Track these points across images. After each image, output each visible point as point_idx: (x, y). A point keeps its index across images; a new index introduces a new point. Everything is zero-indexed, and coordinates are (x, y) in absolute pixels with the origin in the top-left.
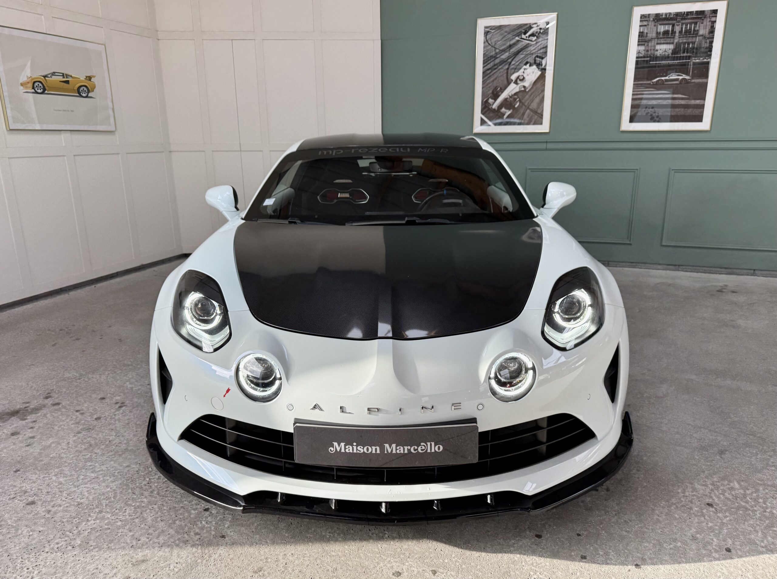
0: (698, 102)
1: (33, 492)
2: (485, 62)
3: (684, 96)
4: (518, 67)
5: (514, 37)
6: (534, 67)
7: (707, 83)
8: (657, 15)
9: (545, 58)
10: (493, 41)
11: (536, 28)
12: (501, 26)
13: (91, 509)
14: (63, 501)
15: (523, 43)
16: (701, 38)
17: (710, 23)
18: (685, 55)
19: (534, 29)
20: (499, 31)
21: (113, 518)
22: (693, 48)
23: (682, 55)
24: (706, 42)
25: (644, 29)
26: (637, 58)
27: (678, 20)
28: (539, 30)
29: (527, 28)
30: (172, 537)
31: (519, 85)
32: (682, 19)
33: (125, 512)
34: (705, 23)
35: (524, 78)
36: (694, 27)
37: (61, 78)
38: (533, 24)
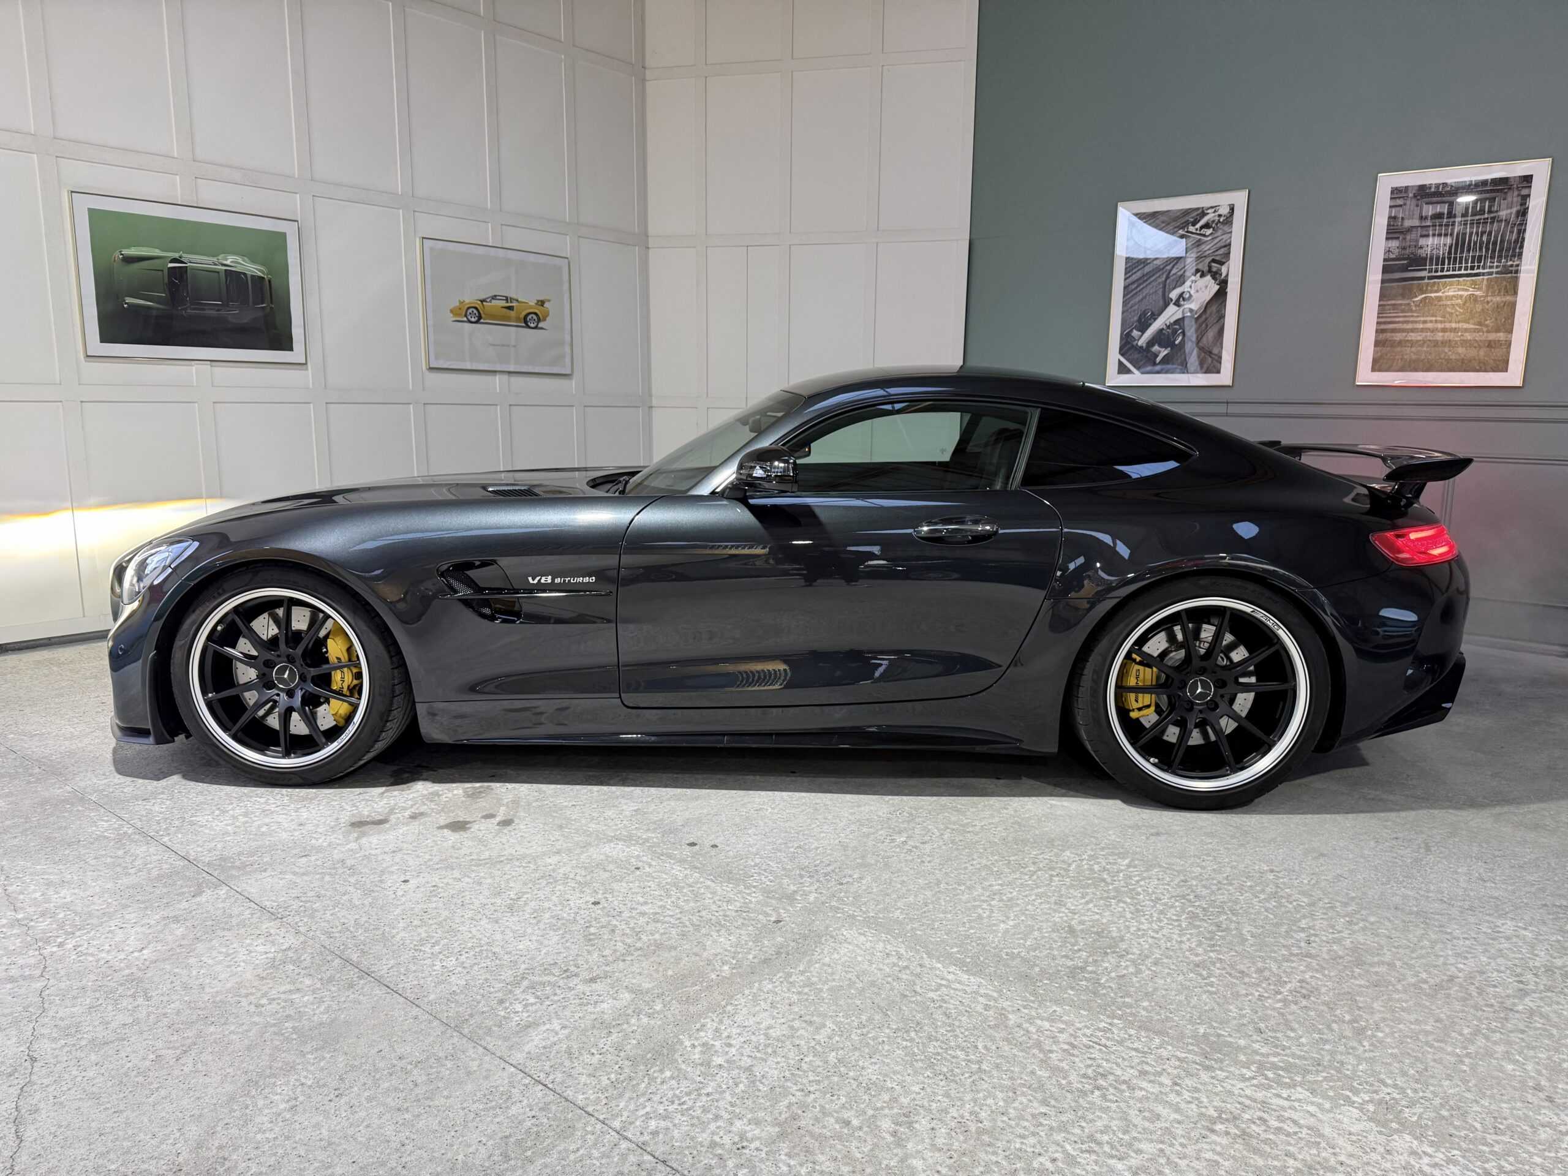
0: (1500, 336)
2: (1127, 271)
3: (1472, 326)
7: (1515, 303)
16: (1502, 224)
17: (1519, 198)
18: (1473, 254)
20: (1152, 221)
23: (1467, 254)
24: (1512, 232)
25: (1397, 213)
26: (1385, 260)
34: (1509, 199)
37: (504, 303)
38: (1208, 209)
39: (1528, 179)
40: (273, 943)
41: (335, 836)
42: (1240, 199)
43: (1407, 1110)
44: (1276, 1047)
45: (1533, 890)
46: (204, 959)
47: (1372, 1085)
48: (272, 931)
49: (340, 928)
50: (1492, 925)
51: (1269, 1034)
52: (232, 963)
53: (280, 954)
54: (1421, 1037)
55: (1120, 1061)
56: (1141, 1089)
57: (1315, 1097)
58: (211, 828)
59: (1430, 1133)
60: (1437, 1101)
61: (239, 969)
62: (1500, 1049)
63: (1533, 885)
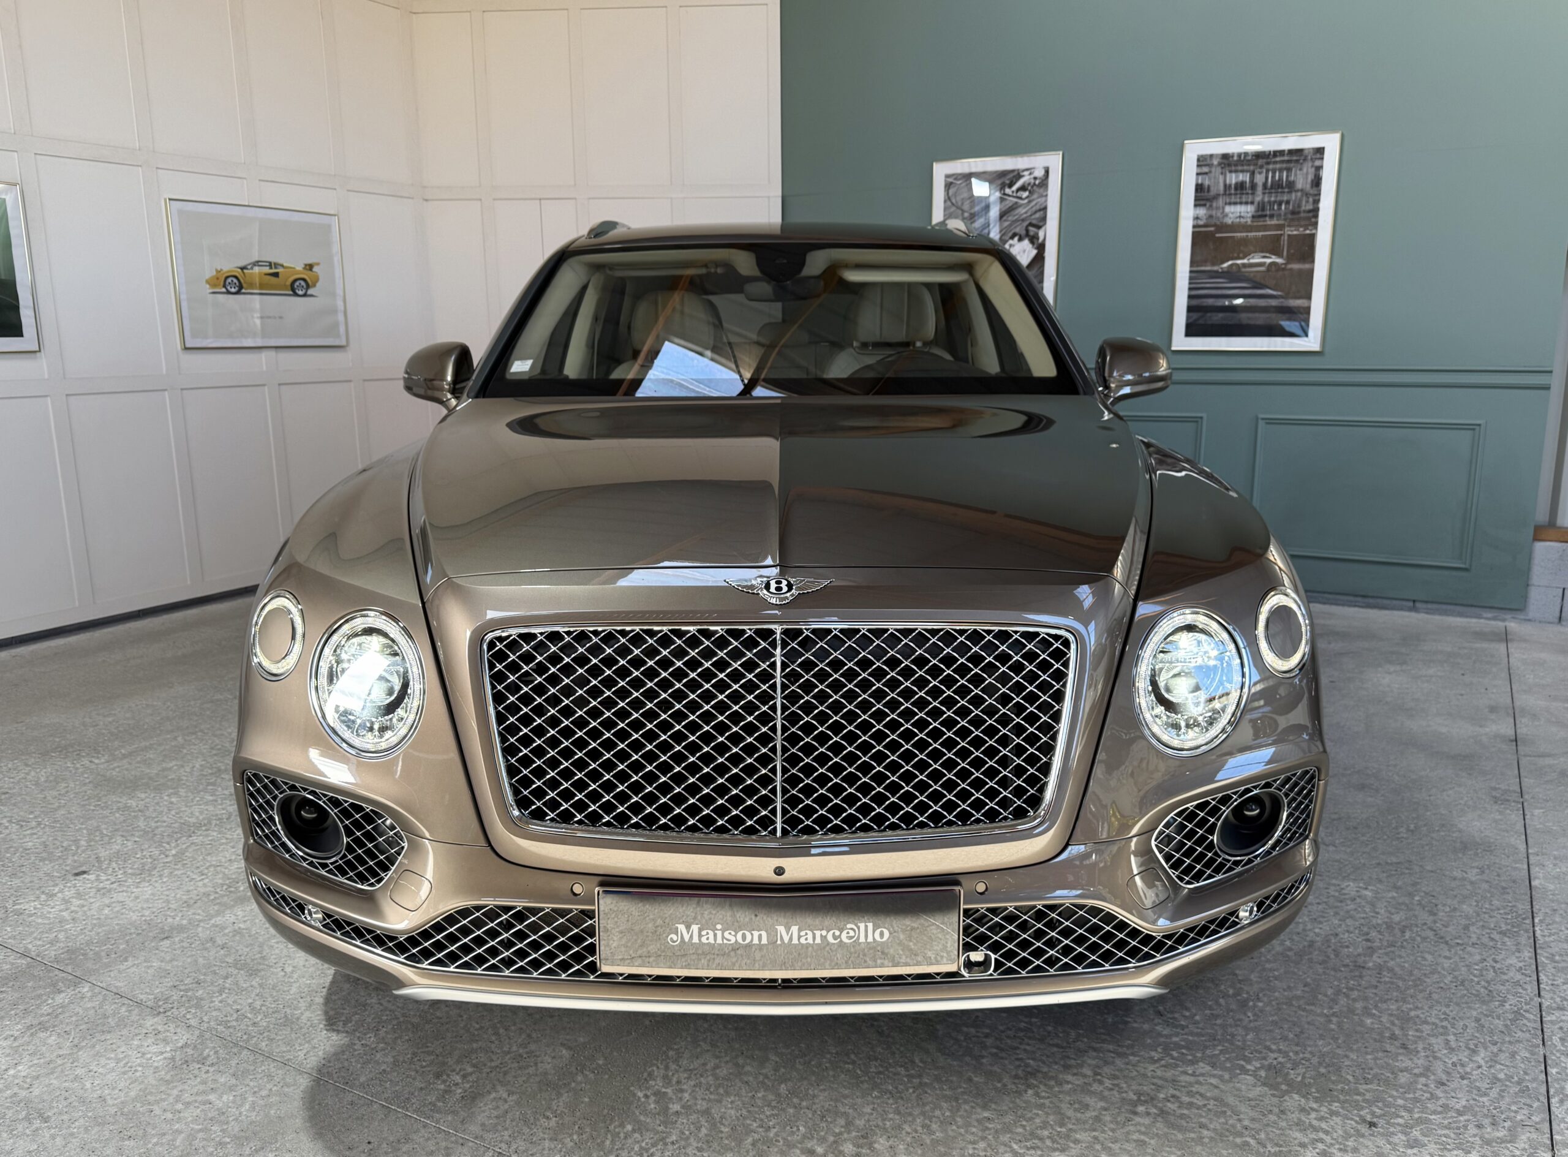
0: (1300, 302)
3: (1277, 293)
7: (1312, 271)
8: (1225, 156)
10: (959, 198)
11: (1029, 177)
12: (971, 174)
16: (1299, 194)
17: (1313, 169)
18: (1274, 222)
19: (1025, 179)
22: (1287, 211)
23: (1269, 223)
24: (1307, 202)
25: (1203, 180)
26: (1194, 227)
27: (1259, 164)
28: (1032, 181)
29: (1014, 177)
32: (1266, 163)
34: (1305, 170)
36: (1287, 176)
37: (267, 270)
38: (1024, 170)
39: (1320, 151)
40: (166, 1041)
41: (192, 911)
42: (1053, 161)
43: (1292, 1072)
44: (1176, 1027)
45: (1367, 850)
46: (93, 1067)
47: (1260, 1052)
48: (160, 1028)
49: (235, 1016)
50: (1338, 888)
51: (1169, 1015)
52: (127, 1069)
53: (178, 1053)
54: (1294, 1003)
55: (1044, 1058)
56: (1068, 1082)
57: (1216, 1070)
58: (43, 916)
59: (1314, 1090)
60: (1315, 1060)
61: (138, 1074)
62: (1359, 1005)
63: (1367, 845)
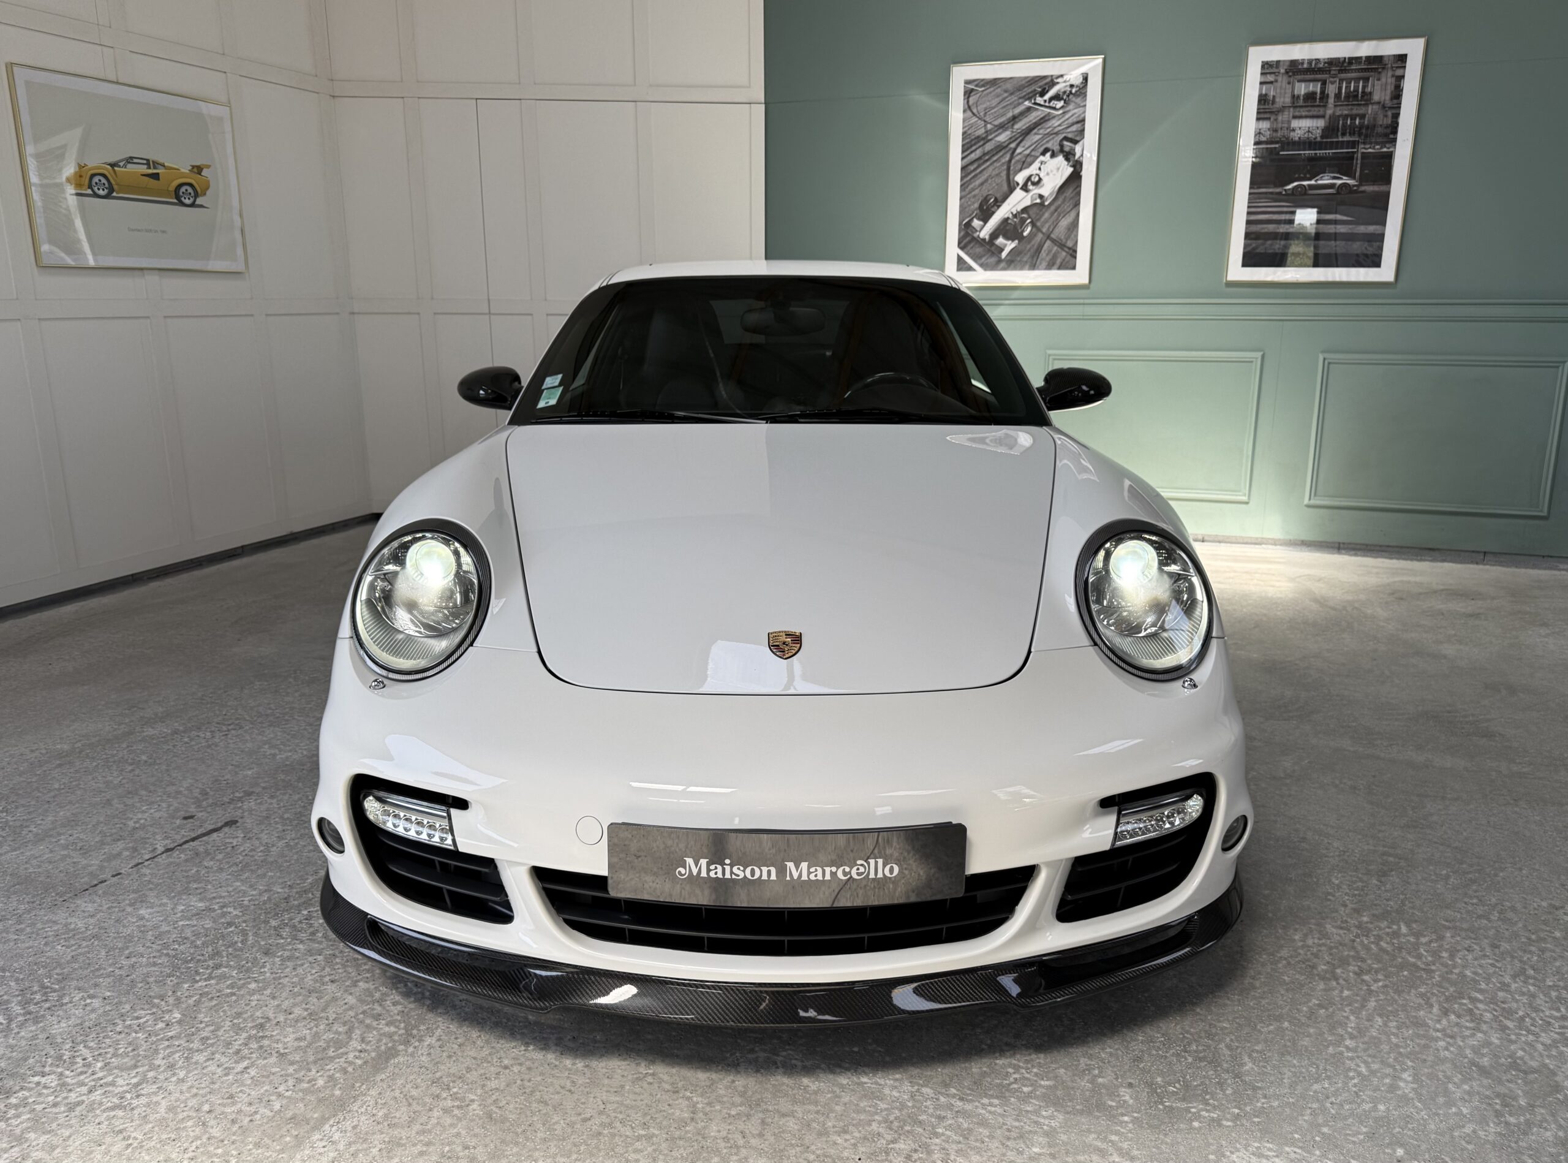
0: (1371, 229)
1: (89, 933)
2: (965, 149)
3: (1345, 218)
4: (1029, 160)
5: (1021, 101)
6: (1060, 158)
7: (1389, 193)
8: (1293, 63)
9: (1081, 143)
10: (981, 107)
11: (1064, 84)
12: (995, 80)
13: (199, 961)
14: (148, 947)
15: (1039, 113)
16: (1376, 107)
17: (1394, 79)
18: (1347, 138)
19: (1060, 87)
20: (992, 89)
21: (241, 975)
22: (1361, 126)
23: (1340, 139)
25: (1268, 90)
26: (1256, 143)
27: (1332, 72)
28: (1069, 89)
29: (1046, 84)
30: (351, 1008)
31: (1031, 194)
32: (1341, 71)
33: (264, 967)
34: (1383, 80)
35: (1040, 179)
36: (1364, 87)
37: (144, 169)
38: (1057, 77)
39: (1402, 59)
42: (1094, 66)
